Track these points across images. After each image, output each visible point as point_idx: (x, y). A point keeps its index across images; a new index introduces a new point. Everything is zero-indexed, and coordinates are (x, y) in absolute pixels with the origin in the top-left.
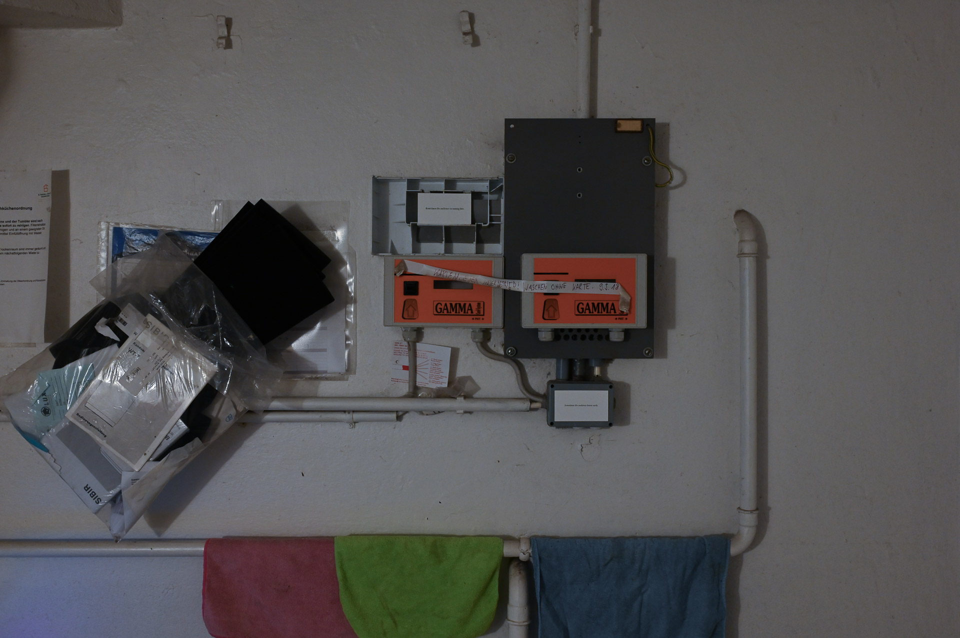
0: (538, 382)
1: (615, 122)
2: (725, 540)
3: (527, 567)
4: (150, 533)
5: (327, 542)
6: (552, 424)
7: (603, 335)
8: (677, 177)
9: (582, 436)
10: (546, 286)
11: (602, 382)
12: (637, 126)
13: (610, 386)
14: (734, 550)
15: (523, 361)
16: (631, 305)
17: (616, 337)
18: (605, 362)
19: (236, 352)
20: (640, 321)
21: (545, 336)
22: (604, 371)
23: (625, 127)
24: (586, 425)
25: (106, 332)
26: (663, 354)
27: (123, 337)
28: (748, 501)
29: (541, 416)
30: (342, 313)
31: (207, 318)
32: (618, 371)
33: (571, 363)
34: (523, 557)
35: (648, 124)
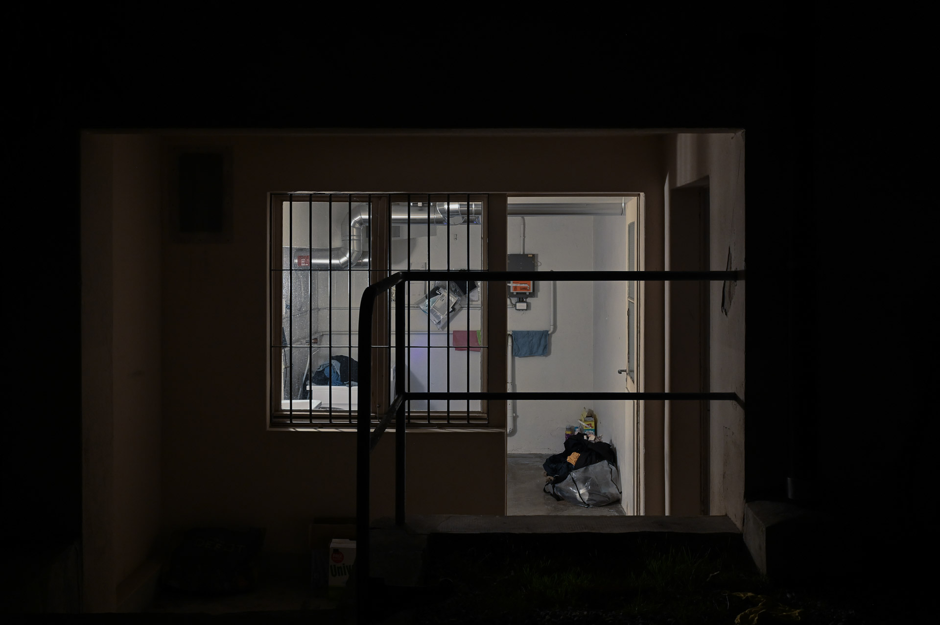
0: (514, 302)
1: (527, 255)
2: (548, 331)
3: (511, 336)
4: (441, 330)
5: (476, 331)
6: (516, 309)
7: (525, 293)
8: (539, 264)
9: (522, 312)
10: (515, 285)
11: (526, 302)
12: (531, 256)
13: (527, 302)
14: (549, 333)
15: (511, 298)
16: (530, 288)
17: (528, 294)
18: (526, 298)
19: (460, 296)
20: (531, 291)
21: (515, 294)
22: (526, 300)
23: (529, 256)
24: (523, 310)
25: (438, 293)
26: (537, 297)
27: (441, 294)
28: (552, 324)
29: (514, 308)
30: (477, 290)
31: (456, 290)
32: (529, 300)
33: (520, 299)
34: (511, 334)
35: (534, 255)
